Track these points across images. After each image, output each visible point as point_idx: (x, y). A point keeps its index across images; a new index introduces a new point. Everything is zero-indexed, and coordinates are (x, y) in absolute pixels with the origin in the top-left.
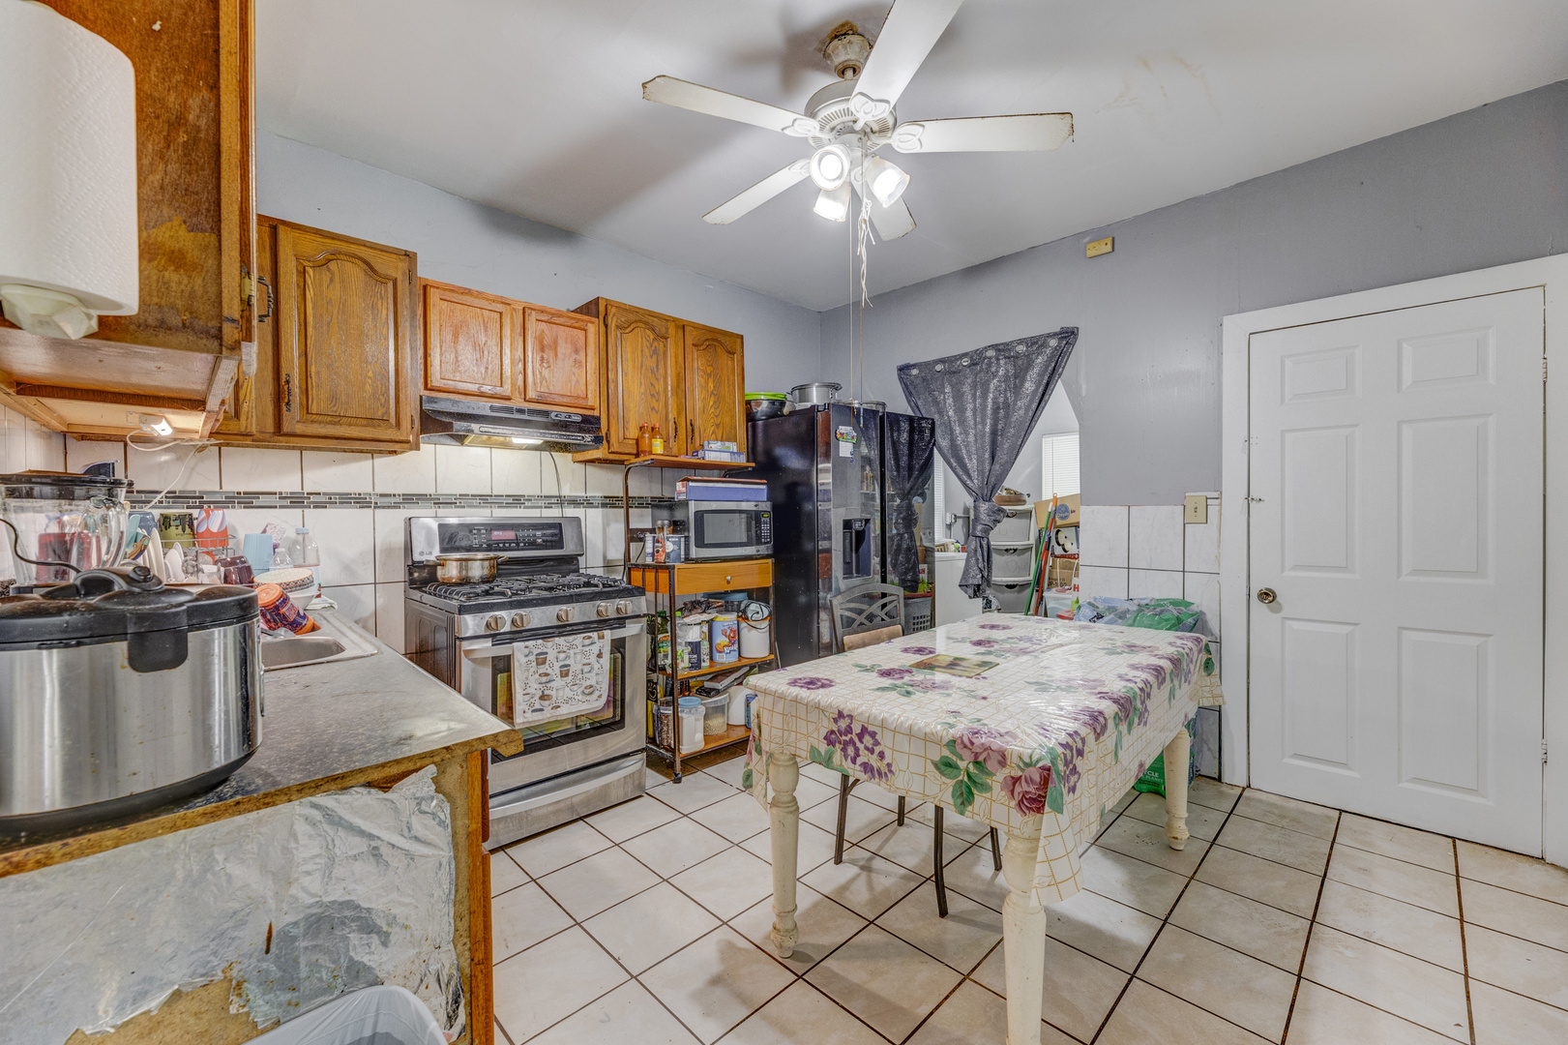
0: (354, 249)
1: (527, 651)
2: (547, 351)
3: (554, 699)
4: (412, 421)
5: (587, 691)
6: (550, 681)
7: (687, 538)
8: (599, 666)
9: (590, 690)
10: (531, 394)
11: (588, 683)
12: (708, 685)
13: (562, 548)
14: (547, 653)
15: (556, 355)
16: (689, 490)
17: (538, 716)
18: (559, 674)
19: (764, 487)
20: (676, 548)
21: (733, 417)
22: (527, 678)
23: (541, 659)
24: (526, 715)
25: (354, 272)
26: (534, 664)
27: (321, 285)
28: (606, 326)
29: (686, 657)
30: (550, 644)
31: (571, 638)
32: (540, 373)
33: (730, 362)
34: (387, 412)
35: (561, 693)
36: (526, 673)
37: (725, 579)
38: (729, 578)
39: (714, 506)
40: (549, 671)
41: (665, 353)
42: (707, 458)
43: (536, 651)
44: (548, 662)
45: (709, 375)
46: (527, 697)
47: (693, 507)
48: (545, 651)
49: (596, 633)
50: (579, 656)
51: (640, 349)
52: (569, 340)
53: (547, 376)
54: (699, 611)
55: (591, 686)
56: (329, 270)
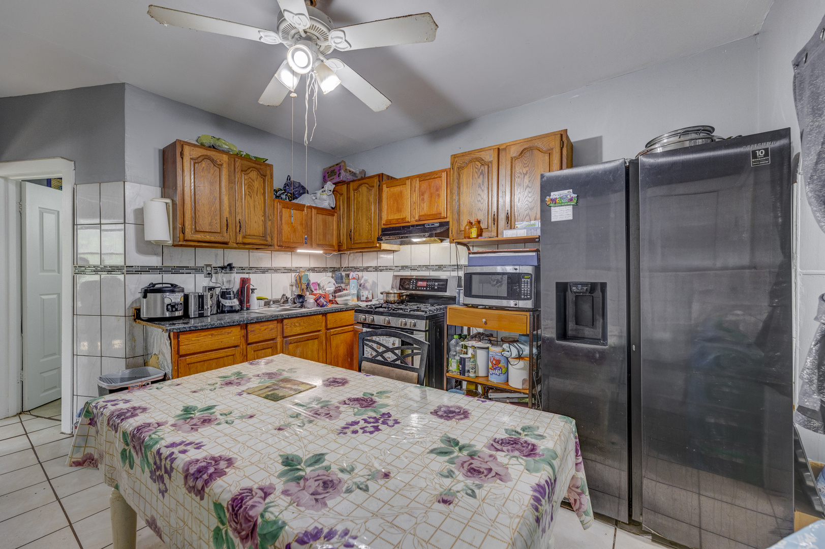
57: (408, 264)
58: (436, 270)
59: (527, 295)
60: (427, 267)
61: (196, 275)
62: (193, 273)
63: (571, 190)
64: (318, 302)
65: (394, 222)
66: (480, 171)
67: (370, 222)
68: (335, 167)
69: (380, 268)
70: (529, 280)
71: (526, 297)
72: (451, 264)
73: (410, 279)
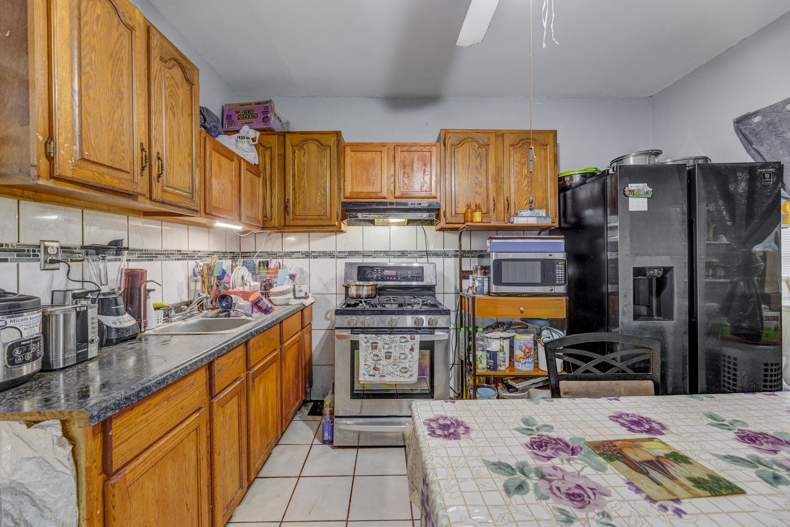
0: (313, 136)
1: (366, 340)
2: (407, 167)
3: (381, 371)
4: (338, 215)
5: (403, 370)
6: (379, 360)
7: (489, 278)
8: (411, 356)
9: (406, 370)
10: (398, 194)
11: (403, 365)
12: (510, 382)
13: (422, 280)
14: (377, 343)
15: (413, 169)
16: (492, 245)
17: (372, 379)
18: (384, 357)
19: (562, 241)
20: (481, 285)
21: (546, 191)
22: (366, 356)
23: (374, 346)
24: (365, 377)
25: (313, 147)
26: (370, 348)
27: (300, 157)
28: (445, 145)
29: (484, 361)
30: (379, 338)
31: (392, 336)
32: (403, 181)
33: (543, 152)
34: (326, 212)
35: (385, 368)
36: (366, 353)
37: (519, 309)
38: (522, 309)
39: (511, 256)
40: (379, 354)
41: (487, 155)
42: (515, 222)
43: (371, 341)
44: (378, 349)
45: (524, 164)
46: (366, 367)
47: (493, 256)
48: (376, 341)
49: (409, 336)
50: (397, 348)
51: (468, 156)
52: (420, 159)
53: (407, 183)
54: (501, 330)
55: (406, 368)
56: (303, 149)
57: (360, 249)
58: (399, 256)
59: (562, 281)
60: (387, 254)
61: (21, 264)
62: (12, 261)
63: (646, 184)
64: (259, 305)
65: (363, 195)
66: (478, 153)
67: (323, 192)
68: (253, 106)
69: (313, 254)
70: (563, 266)
71: (560, 282)
72: (418, 250)
73: (373, 267)
